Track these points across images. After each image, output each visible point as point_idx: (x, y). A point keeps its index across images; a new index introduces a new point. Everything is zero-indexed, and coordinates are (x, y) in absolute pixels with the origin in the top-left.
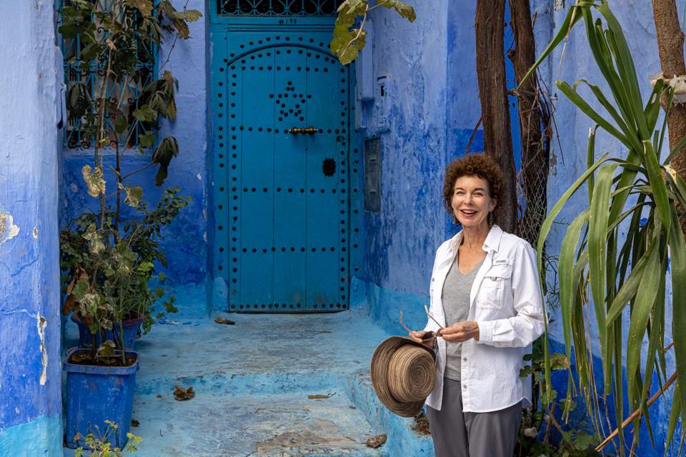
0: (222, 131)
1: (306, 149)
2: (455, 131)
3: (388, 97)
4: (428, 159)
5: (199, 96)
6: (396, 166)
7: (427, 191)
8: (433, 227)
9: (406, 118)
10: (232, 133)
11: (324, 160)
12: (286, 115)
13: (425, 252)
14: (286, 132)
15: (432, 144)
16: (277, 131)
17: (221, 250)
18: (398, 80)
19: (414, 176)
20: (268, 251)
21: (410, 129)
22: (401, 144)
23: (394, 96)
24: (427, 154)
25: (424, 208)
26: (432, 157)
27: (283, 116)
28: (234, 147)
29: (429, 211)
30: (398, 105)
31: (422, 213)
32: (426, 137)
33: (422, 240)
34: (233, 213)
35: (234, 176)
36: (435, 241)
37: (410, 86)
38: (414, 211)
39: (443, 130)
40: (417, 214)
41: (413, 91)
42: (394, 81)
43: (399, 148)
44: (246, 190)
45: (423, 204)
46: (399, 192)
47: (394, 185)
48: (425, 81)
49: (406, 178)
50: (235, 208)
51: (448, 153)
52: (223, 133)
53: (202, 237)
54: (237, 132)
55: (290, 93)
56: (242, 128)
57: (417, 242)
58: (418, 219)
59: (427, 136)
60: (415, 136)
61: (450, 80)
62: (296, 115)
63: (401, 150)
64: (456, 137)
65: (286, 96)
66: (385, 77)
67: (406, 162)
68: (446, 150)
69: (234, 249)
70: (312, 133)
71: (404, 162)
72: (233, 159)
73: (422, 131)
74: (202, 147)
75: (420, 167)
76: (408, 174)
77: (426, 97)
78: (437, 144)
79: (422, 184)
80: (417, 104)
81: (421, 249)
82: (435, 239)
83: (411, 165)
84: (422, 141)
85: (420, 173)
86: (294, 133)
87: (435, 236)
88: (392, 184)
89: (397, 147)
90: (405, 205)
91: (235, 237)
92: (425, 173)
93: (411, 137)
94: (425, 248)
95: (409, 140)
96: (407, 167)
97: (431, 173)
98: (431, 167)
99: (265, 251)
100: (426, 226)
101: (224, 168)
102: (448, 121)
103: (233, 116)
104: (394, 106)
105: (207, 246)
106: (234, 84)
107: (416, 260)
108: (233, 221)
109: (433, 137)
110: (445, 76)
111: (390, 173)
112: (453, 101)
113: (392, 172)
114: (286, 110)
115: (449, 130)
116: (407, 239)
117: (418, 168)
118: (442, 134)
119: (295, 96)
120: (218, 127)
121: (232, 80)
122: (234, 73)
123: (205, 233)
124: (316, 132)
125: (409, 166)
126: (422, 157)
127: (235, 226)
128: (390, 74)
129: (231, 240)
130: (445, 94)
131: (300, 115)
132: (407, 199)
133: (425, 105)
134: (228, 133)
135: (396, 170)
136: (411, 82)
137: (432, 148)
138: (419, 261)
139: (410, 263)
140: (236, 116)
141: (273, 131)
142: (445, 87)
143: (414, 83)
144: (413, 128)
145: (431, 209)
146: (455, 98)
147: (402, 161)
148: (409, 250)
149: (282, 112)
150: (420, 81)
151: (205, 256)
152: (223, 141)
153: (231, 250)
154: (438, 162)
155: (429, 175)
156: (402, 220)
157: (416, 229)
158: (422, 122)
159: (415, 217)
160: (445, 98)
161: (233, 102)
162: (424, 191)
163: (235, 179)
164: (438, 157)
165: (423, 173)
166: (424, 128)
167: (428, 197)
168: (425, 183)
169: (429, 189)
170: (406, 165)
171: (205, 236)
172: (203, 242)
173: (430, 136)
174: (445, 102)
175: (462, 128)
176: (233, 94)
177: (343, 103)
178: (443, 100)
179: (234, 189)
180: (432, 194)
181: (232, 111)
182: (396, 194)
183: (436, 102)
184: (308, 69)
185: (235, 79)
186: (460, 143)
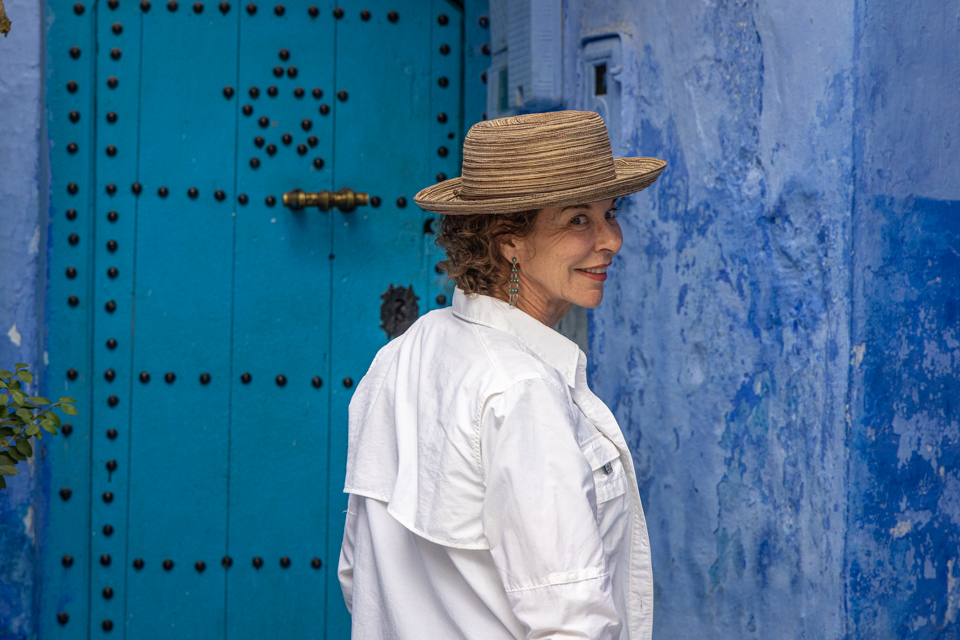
0: (76, 198)
1: (332, 257)
2: (879, 203)
3: (625, 97)
4: (776, 291)
5: (20, 87)
6: (648, 310)
7: (770, 388)
8: (796, 505)
9: (691, 161)
10: (106, 204)
11: (385, 290)
12: (272, 151)
13: (764, 582)
14: (271, 203)
15: (793, 243)
16: (243, 201)
17: (67, 563)
18: (660, 47)
19: (722, 343)
20: (209, 569)
21: (704, 196)
22: (670, 244)
23: (645, 93)
24: (775, 275)
25: (759, 443)
26: (793, 285)
27: (261, 154)
28: (112, 247)
29: (779, 454)
30: (659, 122)
31: (749, 459)
32: (772, 220)
33: (749, 544)
34: (105, 451)
35: (111, 336)
36: (804, 548)
37: (704, 65)
38: (720, 453)
39: (838, 199)
40: (728, 462)
41: (717, 79)
42: (648, 48)
43: (663, 253)
44: (145, 379)
45: (756, 432)
46: (661, 390)
47: (641, 370)
48: (768, 47)
49: (689, 347)
50: (112, 435)
51: (858, 271)
52: (78, 203)
53: (19, 523)
54: (123, 202)
55: (285, 85)
56: (137, 190)
57: (730, 548)
58: (734, 478)
59: (775, 217)
60: (725, 216)
61: (864, 44)
62: (302, 151)
63: (670, 260)
64: (883, 221)
65: (273, 93)
66: (615, 36)
67: (689, 298)
68: (850, 262)
69: (106, 562)
70: (348, 208)
71: (682, 298)
72: (107, 282)
73: (752, 201)
74: (25, 244)
75: (743, 316)
76: (697, 337)
77: (772, 96)
78: (813, 241)
79: (749, 367)
80: (733, 117)
81: (747, 573)
82: (805, 542)
83: (711, 309)
84: (752, 232)
85: (743, 335)
86: (296, 207)
87: (805, 532)
88: (631, 365)
89: (654, 250)
90: (685, 433)
91: (111, 523)
92: (764, 334)
93: (710, 220)
94: (761, 569)
95: (702, 231)
96: (694, 315)
97: (788, 334)
98: (788, 315)
99: (200, 567)
100: (765, 499)
101: (79, 311)
102: (858, 172)
103: (111, 152)
104: (646, 125)
105: (32, 550)
106: (116, 56)
107: (726, 607)
108: (105, 473)
109: (798, 220)
110: (850, 30)
111: (627, 332)
112: (873, 109)
113: (635, 329)
114: (272, 136)
115: (862, 198)
116: (689, 537)
117: (735, 317)
118: (834, 212)
119: (299, 94)
120: (65, 184)
121: (108, 42)
122: (117, 22)
123: (30, 512)
124: (364, 204)
125: (700, 310)
126: (754, 284)
127: (109, 488)
128: (633, 29)
129: (97, 533)
130: (847, 85)
131: (313, 153)
132: (693, 415)
133: (766, 121)
134: (94, 205)
135: (648, 325)
136: (710, 50)
137: (796, 255)
138: (738, 611)
139: (701, 615)
140: (120, 152)
141: (231, 200)
142: (849, 65)
143: (724, 55)
144: (720, 194)
145: (787, 448)
146: (879, 98)
147: (675, 293)
148: (697, 576)
149: (259, 143)
150: (748, 46)
151: (29, 582)
152: (80, 228)
153: (96, 563)
154: (816, 300)
155: (780, 340)
156: (669, 479)
157: (724, 508)
158: (754, 175)
159: (721, 470)
160: (849, 99)
161: (110, 109)
162: (758, 389)
163: (112, 346)
164: (817, 283)
165: (757, 334)
166: (763, 193)
167: (774, 411)
168: (763, 365)
169: (781, 383)
170: (691, 308)
171: (28, 521)
172: (24, 539)
173: (787, 219)
174: (848, 111)
175: (899, 195)
176: (113, 84)
177: (443, 119)
178: (841, 104)
179: (110, 377)
180: (792, 402)
181: (108, 135)
182: (649, 398)
183: (814, 113)
184: (339, 15)
185: (119, 38)
186: (893, 240)
